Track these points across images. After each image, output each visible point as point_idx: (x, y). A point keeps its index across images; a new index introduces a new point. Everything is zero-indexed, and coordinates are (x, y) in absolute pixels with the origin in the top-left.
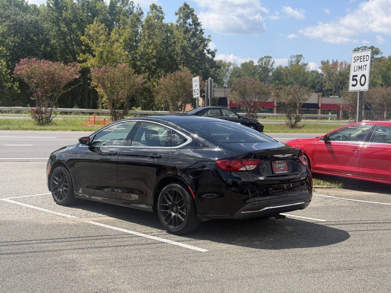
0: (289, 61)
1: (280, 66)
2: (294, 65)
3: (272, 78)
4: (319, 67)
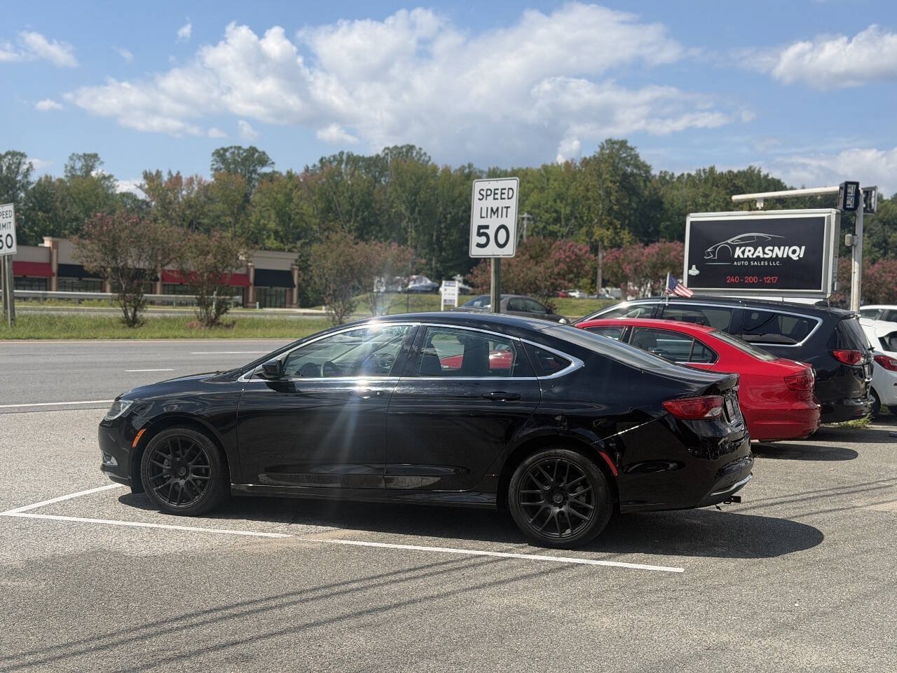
0: (66, 166)
1: (46, 177)
2: (79, 176)
3: (25, 204)
4: (139, 185)
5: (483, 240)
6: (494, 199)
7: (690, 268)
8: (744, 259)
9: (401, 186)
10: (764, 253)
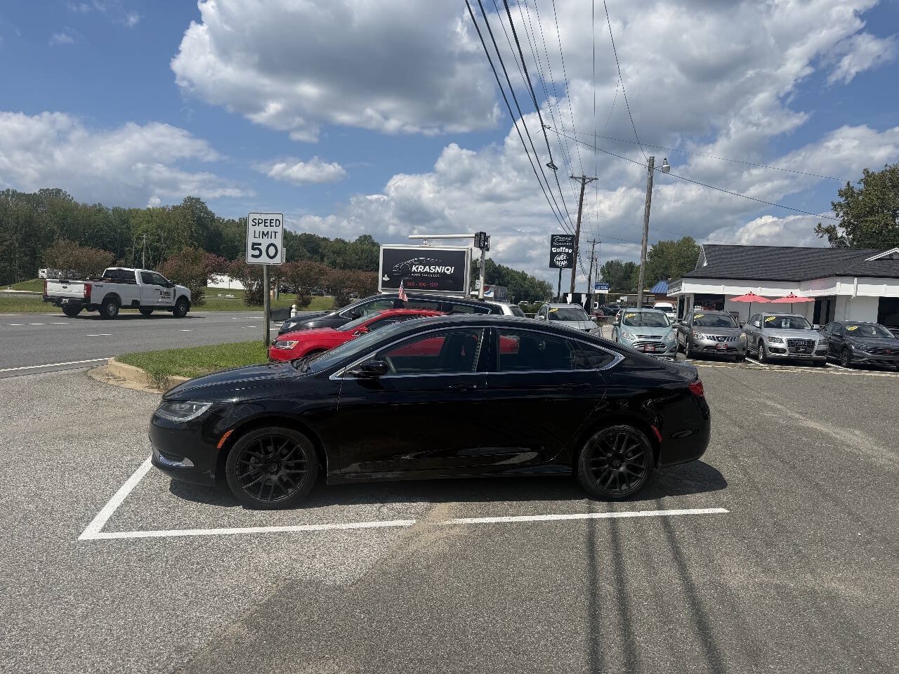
5: (257, 253)
6: (265, 226)
7: (383, 276)
8: (418, 273)
9: (54, 214)
10: (430, 270)
